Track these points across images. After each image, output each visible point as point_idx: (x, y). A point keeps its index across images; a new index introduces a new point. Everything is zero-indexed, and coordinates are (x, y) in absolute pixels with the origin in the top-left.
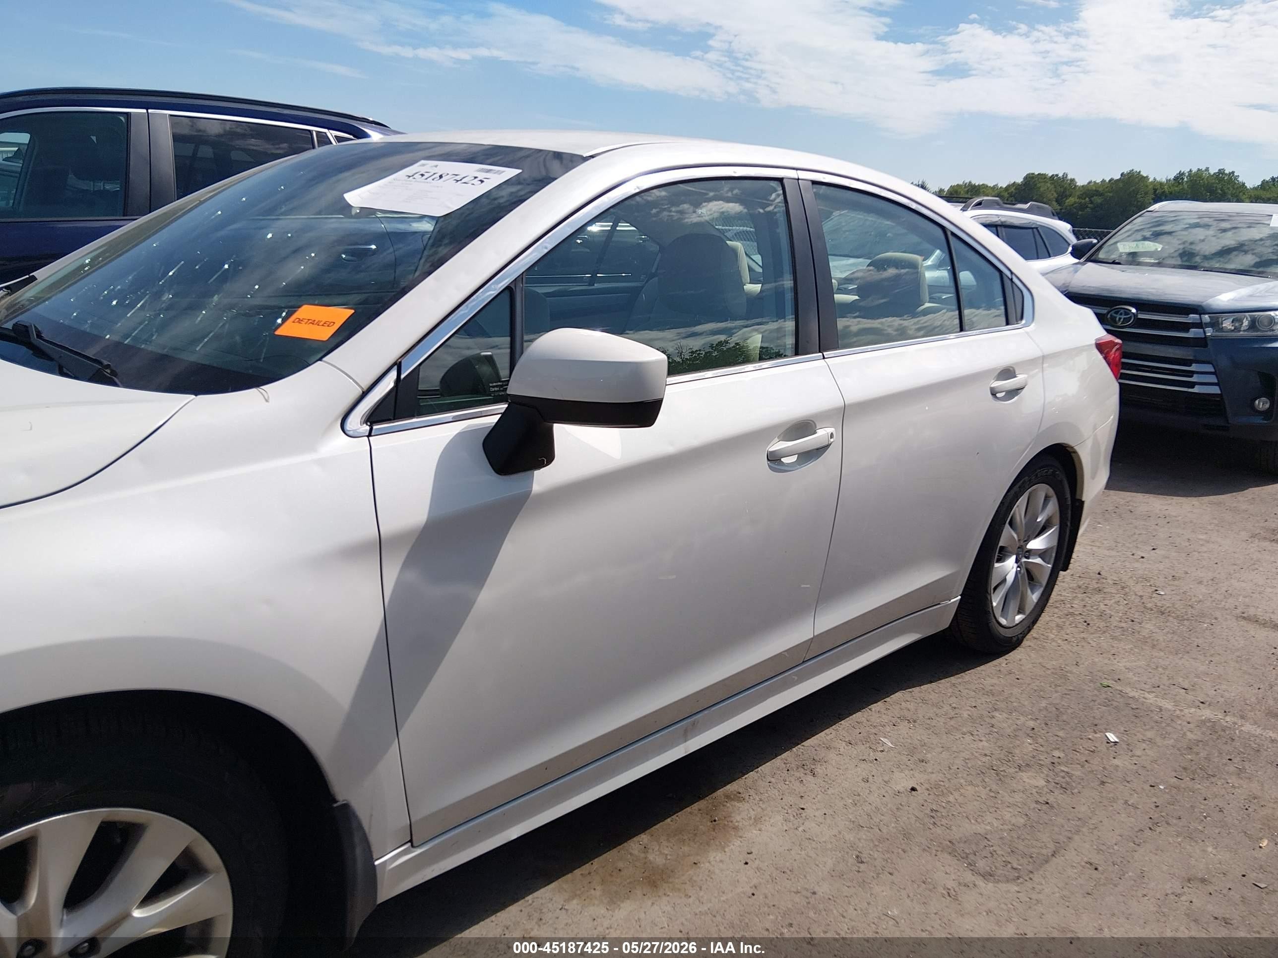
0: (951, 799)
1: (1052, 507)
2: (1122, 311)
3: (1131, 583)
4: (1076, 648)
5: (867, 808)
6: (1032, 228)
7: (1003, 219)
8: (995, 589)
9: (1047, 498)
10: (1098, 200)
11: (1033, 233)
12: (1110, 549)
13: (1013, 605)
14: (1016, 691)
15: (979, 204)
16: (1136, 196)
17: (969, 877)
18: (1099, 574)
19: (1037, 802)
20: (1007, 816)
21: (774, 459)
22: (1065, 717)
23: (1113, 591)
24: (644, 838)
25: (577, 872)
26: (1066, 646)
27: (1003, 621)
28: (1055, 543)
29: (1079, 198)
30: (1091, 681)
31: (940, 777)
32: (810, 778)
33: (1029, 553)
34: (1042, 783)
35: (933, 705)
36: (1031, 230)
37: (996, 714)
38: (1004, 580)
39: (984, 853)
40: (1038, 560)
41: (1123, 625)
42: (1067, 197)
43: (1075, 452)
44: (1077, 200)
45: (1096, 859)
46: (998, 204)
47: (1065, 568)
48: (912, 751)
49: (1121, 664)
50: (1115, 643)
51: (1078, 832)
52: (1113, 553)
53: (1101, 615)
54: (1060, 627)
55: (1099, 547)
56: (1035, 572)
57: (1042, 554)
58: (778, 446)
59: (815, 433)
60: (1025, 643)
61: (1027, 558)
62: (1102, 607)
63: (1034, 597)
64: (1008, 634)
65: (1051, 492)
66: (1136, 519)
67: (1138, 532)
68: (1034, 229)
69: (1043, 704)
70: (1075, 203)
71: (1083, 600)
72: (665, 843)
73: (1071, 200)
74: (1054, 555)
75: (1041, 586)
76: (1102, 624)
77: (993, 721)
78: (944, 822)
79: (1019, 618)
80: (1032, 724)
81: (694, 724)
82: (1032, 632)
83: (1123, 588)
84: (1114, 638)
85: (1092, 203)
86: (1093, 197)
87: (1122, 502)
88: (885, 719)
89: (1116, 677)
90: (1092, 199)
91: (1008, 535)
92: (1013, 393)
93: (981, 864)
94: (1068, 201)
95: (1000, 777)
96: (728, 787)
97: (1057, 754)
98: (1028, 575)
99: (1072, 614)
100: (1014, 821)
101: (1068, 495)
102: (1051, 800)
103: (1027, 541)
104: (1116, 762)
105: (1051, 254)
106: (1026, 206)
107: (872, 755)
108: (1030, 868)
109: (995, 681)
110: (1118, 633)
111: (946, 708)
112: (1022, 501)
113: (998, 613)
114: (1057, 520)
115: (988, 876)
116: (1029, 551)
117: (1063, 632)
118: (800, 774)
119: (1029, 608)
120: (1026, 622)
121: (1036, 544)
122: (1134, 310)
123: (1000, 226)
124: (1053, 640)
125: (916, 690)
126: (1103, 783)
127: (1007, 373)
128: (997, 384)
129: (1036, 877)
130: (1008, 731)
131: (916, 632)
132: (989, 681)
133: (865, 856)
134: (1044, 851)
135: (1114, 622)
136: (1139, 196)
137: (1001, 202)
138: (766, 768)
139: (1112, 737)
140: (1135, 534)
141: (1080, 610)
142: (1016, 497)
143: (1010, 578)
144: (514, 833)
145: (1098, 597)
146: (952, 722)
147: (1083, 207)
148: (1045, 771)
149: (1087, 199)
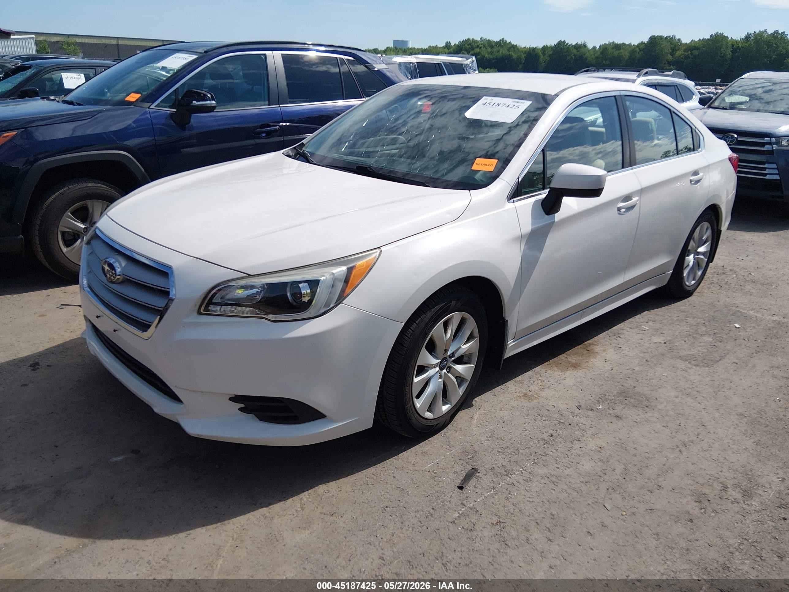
0: (676, 344)
1: (709, 233)
2: (730, 136)
3: (738, 270)
4: (717, 296)
5: (645, 347)
6: (674, 86)
7: (660, 81)
8: (686, 267)
9: (707, 228)
10: (696, 52)
11: (675, 88)
12: (726, 256)
13: (691, 277)
14: (694, 311)
15: (646, 73)
16: (720, 50)
17: (689, 366)
18: (723, 267)
19: (710, 345)
20: (700, 349)
21: (619, 209)
22: (717, 319)
23: (731, 274)
24: (564, 355)
25: (546, 364)
26: (713, 295)
27: (687, 283)
28: (709, 249)
29: (685, 51)
30: (726, 307)
31: (671, 338)
32: (619, 339)
33: (698, 253)
34: (711, 340)
35: (661, 316)
36: (673, 87)
37: (688, 319)
38: (688, 265)
39: (694, 360)
40: (702, 257)
41: (736, 287)
42: (676, 51)
43: (720, 208)
44: (683, 53)
45: (736, 361)
46: (656, 73)
47: (712, 262)
48: (657, 330)
49: (737, 301)
50: (734, 294)
51: (728, 354)
52: (729, 258)
53: (726, 283)
54: (709, 288)
55: (721, 256)
56: (700, 262)
57: (703, 254)
58: (621, 205)
59: (631, 200)
60: (695, 294)
61: (698, 255)
62: (726, 280)
63: (699, 273)
64: (688, 288)
65: (709, 226)
66: (737, 243)
67: (739, 249)
68: (675, 86)
69: (707, 315)
70: (682, 55)
71: (717, 277)
72: (573, 357)
73: (678, 53)
74: (708, 255)
75: (702, 269)
76: (727, 287)
77: (687, 321)
78: (676, 351)
79: (693, 282)
80: (703, 322)
81: (584, 312)
82: (697, 290)
83: (735, 272)
84: (733, 292)
85: (692, 54)
86: (693, 50)
87: (730, 235)
88: (642, 321)
89: (736, 306)
90: (693, 52)
91: (692, 244)
92: (697, 182)
93: (693, 362)
94: (677, 53)
95: (695, 338)
96: (589, 341)
97: (715, 331)
98: (697, 263)
99: (713, 283)
100: (703, 351)
101: (716, 228)
102: (716, 345)
103: (698, 248)
104: (740, 333)
105: (684, 100)
106: (671, 73)
107: (642, 332)
108: (712, 363)
109: (684, 307)
110: (735, 290)
111: (666, 317)
112: (698, 230)
113: (686, 279)
114: (710, 239)
115: (697, 365)
116: (699, 252)
117: (710, 290)
118: (615, 337)
119: (697, 278)
120: (695, 284)
121: (702, 249)
122: (736, 136)
123: (658, 85)
124: (706, 293)
125: (652, 311)
126: (736, 340)
127: (696, 173)
128: (692, 178)
129: (715, 366)
130: (694, 324)
131: (655, 285)
132: (682, 308)
133: (649, 360)
134: (716, 359)
135: (733, 285)
136: (722, 50)
137: (658, 72)
138: (601, 336)
139: (737, 326)
140: (737, 250)
141: (717, 281)
142: (696, 228)
143: (691, 264)
144: (535, 343)
145: (724, 276)
146: (671, 321)
147: (686, 57)
148: (712, 336)
149: (689, 52)
